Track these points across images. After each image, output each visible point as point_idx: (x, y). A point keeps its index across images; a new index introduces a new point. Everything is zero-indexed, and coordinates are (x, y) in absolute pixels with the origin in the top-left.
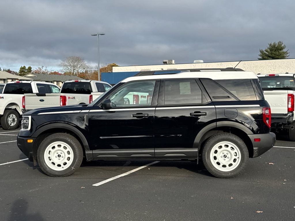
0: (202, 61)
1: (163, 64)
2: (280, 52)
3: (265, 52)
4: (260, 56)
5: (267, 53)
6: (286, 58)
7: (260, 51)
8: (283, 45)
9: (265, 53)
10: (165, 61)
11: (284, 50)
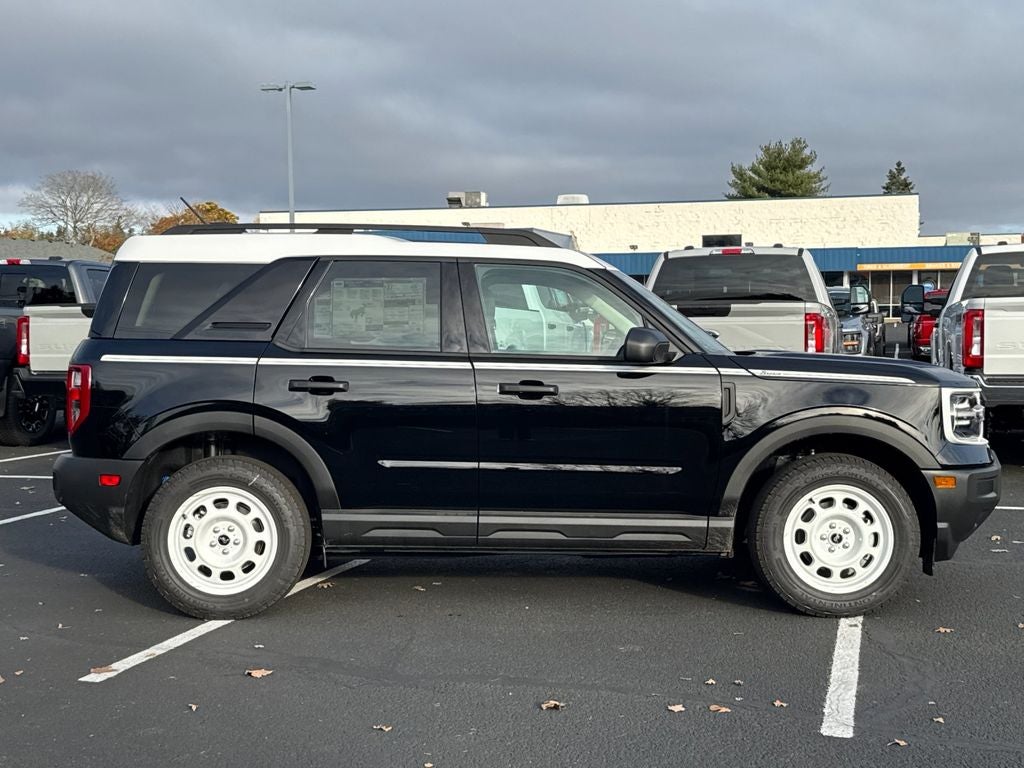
0: (584, 199)
1: (448, 206)
2: (798, 172)
3: (751, 173)
4: (734, 185)
5: (757, 178)
6: (818, 195)
7: (734, 172)
8: (807, 152)
9: (751, 178)
10: (453, 195)
11: (812, 169)
